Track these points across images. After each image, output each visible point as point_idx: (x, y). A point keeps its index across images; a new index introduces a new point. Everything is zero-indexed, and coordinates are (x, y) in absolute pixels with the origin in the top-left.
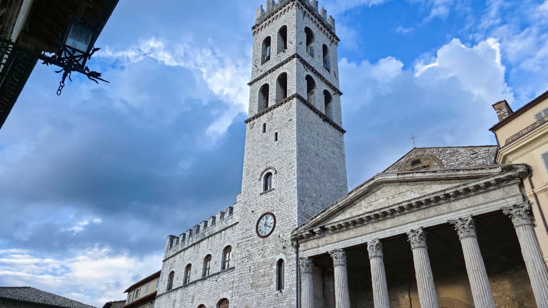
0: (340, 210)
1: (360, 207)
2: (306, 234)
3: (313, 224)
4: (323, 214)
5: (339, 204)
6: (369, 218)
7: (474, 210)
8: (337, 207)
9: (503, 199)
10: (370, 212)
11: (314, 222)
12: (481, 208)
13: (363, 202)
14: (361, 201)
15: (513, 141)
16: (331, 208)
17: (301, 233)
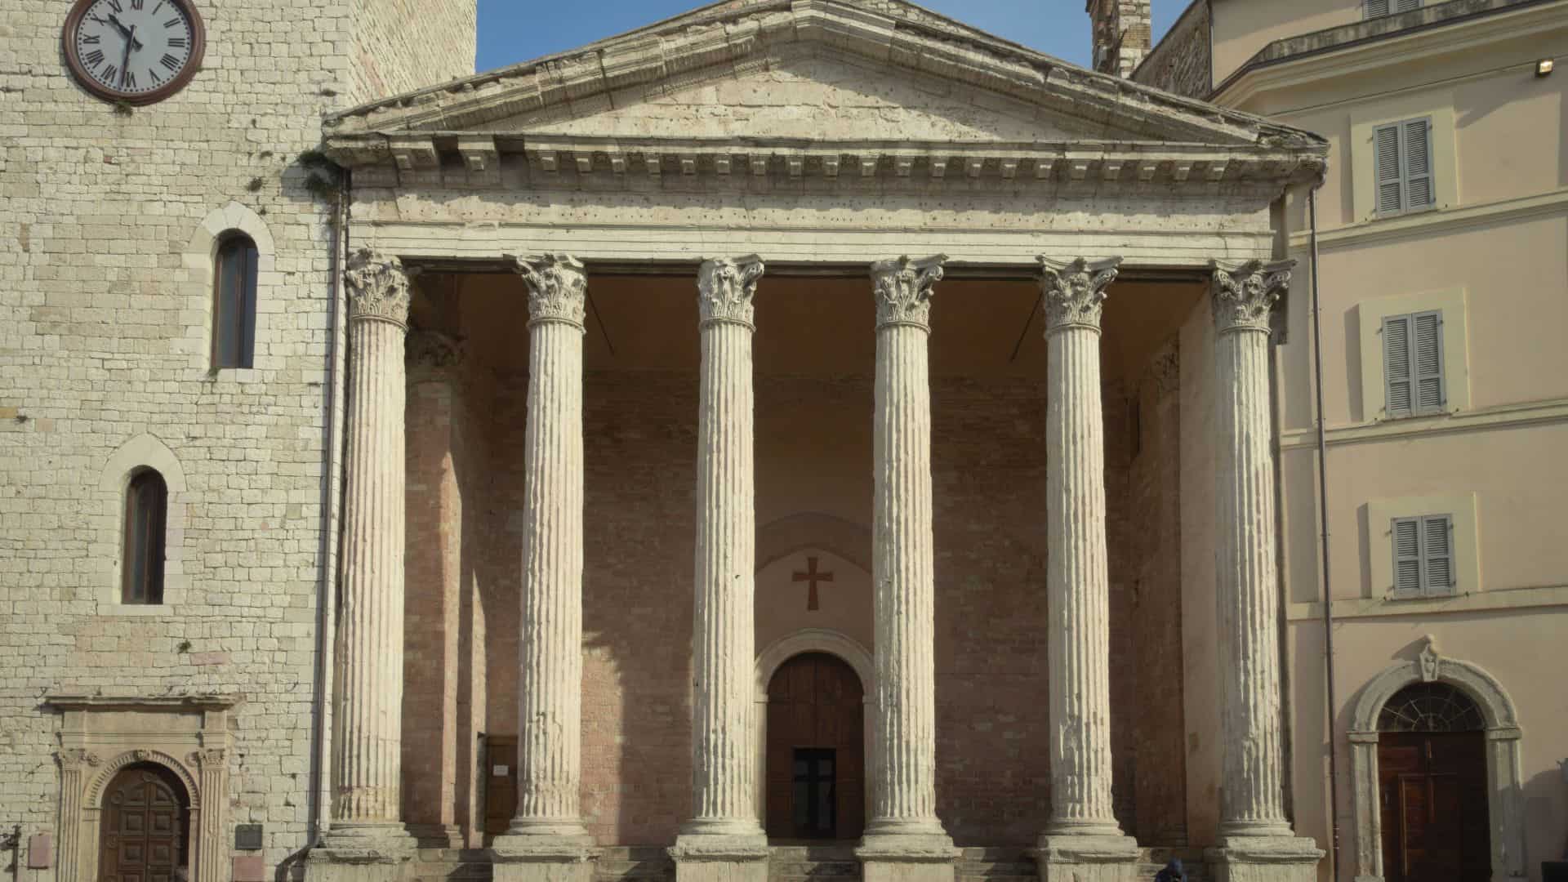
0: (602, 92)
1: (693, 108)
2: (414, 151)
3: (454, 113)
4: (520, 82)
5: (606, 62)
6: (741, 164)
7: (1125, 246)
8: (593, 73)
9: (1219, 234)
10: (758, 143)
11: (463, 105)
12: (1146, 244)
13: (708, 93)
14: (701, 84)
15: (1294, 56)
16: (571, 71)
17: (388, 138)
